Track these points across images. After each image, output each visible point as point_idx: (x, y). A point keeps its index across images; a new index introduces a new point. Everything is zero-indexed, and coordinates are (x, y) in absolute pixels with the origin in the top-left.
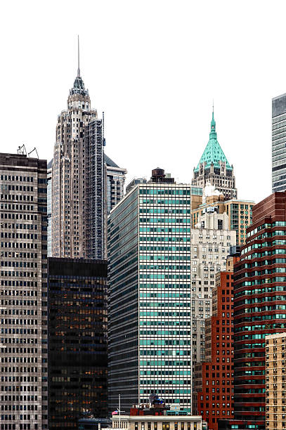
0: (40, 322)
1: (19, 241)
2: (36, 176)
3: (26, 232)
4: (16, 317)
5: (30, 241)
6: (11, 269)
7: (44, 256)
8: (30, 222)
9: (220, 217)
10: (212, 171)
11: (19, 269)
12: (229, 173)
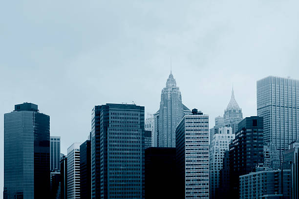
0: (141, 174)
1: (132, 140)
2: (139, 113)
3: (135, 136)
4: (130, 171)
5: (137, 140)
6: (128, 152)
7: (143, 146)
8: (137, 132)
9: (228, 128)
10: (232, 111)
11: (132, 152)
12: (240, 111)
